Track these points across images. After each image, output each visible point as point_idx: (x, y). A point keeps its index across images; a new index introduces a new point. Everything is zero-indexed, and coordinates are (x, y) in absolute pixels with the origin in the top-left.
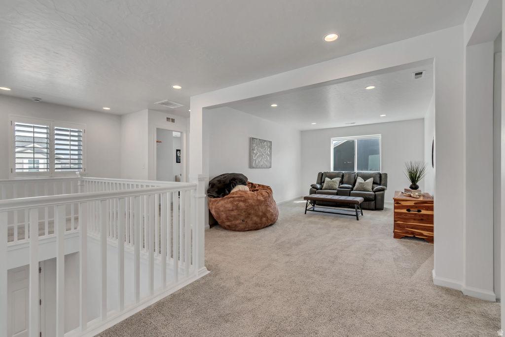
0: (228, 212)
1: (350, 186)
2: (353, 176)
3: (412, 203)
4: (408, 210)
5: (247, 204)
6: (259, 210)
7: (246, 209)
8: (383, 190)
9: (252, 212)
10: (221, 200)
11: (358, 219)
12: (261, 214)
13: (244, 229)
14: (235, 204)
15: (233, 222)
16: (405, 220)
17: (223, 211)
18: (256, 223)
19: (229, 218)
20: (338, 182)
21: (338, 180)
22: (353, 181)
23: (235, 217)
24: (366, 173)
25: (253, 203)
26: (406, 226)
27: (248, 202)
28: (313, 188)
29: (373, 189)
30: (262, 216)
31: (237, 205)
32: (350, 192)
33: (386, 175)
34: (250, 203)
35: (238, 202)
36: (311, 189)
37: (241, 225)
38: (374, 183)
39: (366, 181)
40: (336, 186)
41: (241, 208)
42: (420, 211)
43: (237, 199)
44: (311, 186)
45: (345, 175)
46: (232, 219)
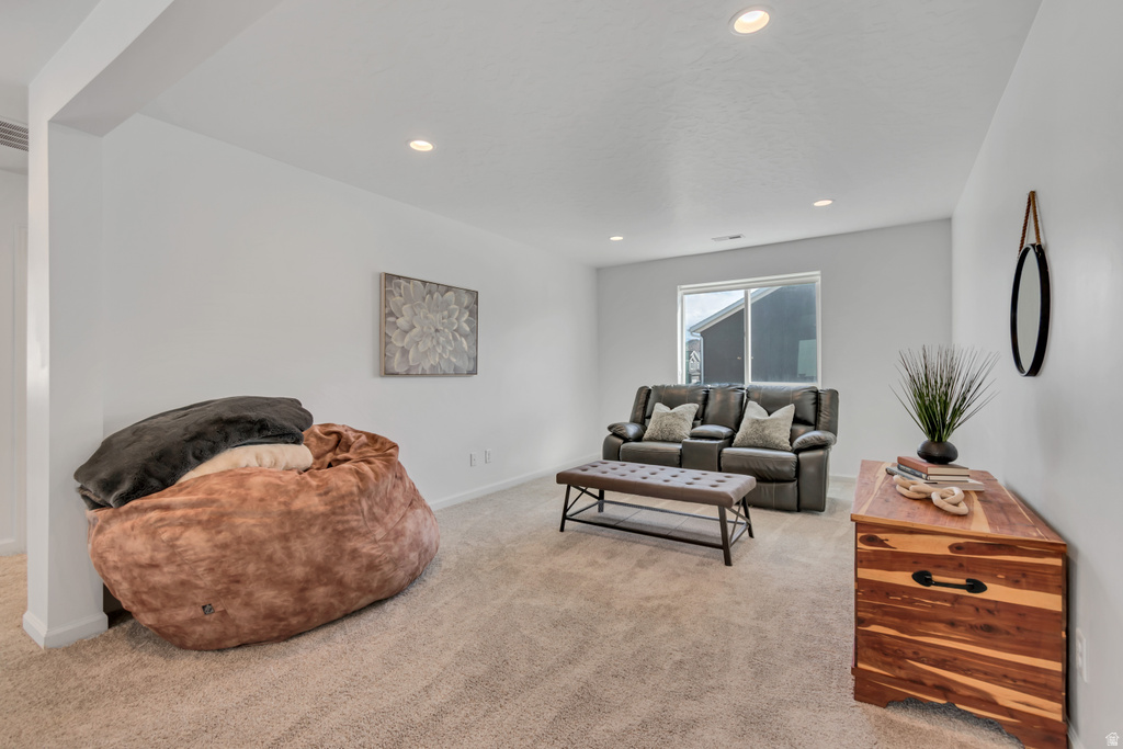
0: (136, 572)
1: (724, 431)
2: (735, 398)
3: (940, 547)
4: (924, 578)
5: (224, 537)
6: (290, 555)
7: (218, 561)
8: (823, 446)
9: (251, 568)
10: (114, 516)
11: (728, 562)
12: (299, 572)
13: (219, 640)
14: (165, 536)
15: (166, 615)
16: (905, 620)
17: (116, 568)
18: (272, 614)
19: (144, 597)
20: (692, 417)
21: (690, 409)
22: (734, 413)
23: (168, 596)
24: (773, 390)
25: (257, 530)
26: (909, 652)
27: (232, 528)
28: (614, 434)
29: (791, 440)
30: (307, 581)
31: (171, 544)
32: (720, 452)
33: (834, 394)
34: (240, 531)
35: (178, 530)
36: (607, 441)
37: (199, 629)
38: (797, 420)
39: (773, 416)
40: (681, 428)
41: (190, 555)
42: (982, 588)
43: (179, 513)
44: (610, 428)
45: (711, 396)
46: (156, 603)
